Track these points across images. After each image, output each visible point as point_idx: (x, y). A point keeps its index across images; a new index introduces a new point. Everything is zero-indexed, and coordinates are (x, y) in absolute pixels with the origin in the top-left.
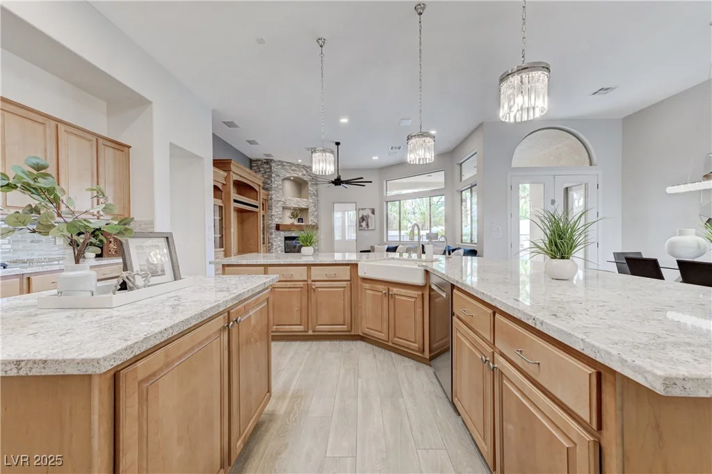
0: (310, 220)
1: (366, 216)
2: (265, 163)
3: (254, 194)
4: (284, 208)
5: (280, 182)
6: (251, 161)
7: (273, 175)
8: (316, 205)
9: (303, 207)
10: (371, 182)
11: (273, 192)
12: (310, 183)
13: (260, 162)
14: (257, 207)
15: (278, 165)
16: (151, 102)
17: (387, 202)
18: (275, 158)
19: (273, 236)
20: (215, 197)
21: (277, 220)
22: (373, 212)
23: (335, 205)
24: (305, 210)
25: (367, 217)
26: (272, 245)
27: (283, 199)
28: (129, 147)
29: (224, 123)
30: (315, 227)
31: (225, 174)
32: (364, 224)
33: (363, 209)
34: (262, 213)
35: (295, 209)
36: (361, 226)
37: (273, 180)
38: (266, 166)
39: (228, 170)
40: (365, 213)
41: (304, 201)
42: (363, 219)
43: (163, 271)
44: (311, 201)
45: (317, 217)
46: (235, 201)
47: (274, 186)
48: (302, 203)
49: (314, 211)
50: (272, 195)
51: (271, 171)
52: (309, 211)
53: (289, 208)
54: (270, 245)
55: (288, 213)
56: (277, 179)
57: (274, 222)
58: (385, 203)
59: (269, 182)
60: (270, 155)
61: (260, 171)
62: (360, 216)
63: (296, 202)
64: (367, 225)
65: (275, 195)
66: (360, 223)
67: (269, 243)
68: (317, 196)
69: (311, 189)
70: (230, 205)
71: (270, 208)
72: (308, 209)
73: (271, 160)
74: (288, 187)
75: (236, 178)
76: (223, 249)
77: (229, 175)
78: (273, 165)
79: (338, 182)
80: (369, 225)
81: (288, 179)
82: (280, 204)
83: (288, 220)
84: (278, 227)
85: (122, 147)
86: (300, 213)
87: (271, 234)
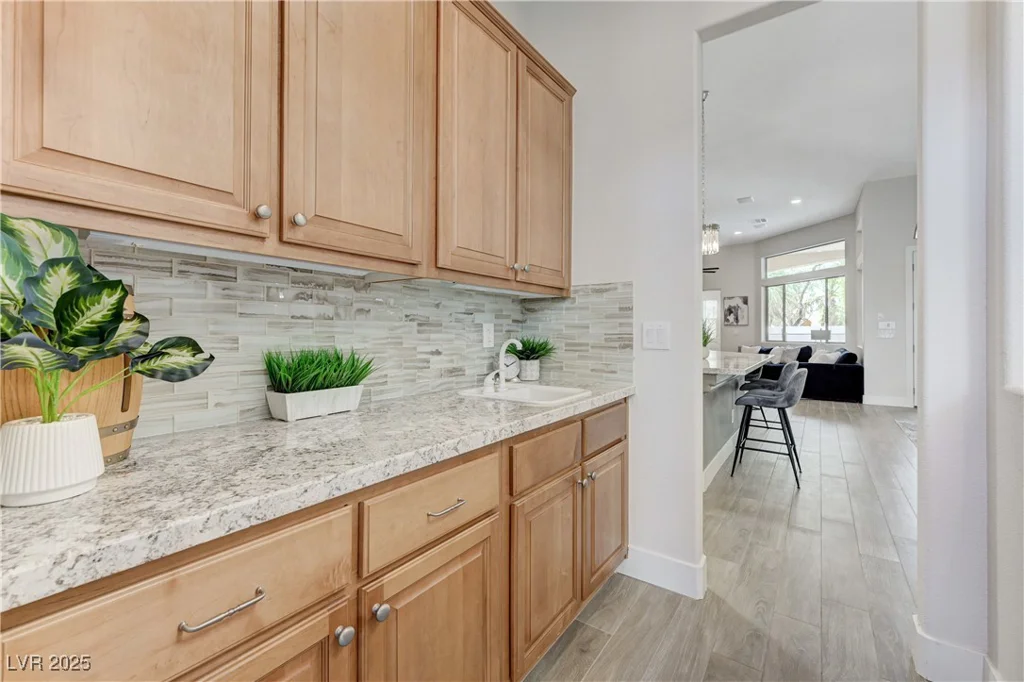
1: (734, 307)
17: (767, 287)
22: (745, 301)
25: (737, 308)
32: (731, 318)
33: (730, 298)
36: (728, 320)
40: (733, 303)
42: (730, 311)
58: (763, 289)
62: (726, 307)
64: (737, 319)
66: (726, 316)
80: (739, 318)
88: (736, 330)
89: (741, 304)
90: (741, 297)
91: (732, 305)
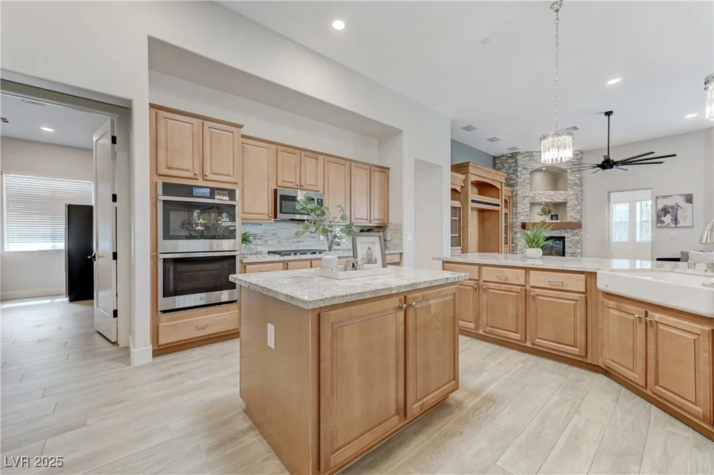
0: (570, 216)
1: (672, 207)
2: (510, 157)
3: (494, 192)
4: (532, 204)
5: (528, 176)
6: (495, 158)
7: (519, 169)
8: (580, 198)
9: (558, 201)
10: (675, 155)
11: (519, 187)
12: (569, 171)
13: (504, 158)
14: (498, 205)
15: (525, 157)
16: (401, 131)
18: (522, 149)
19: (518, 235)
20: (452, 199)
21: (523, 218)
22: (689, 199)
23: (612, 194)
24: (561, 205)
25: (676, 208)
26: (517, 245)
27: (531, 194)
28: (389, 169)
29: (463, 128)
30: (578, 226)
31: (463, 177)
32: (668, 219)
33: (665, 197)
34: (504, 211)
35: (547, 204)
36: (662, 222)
37: (519, 174)
38: (510, 161)
39: (466, 173)
40: (669, 202)
41: (560, 194)
42: (665, 211)
43: (376, 260)
44: (571, 193)
45: (580, 211)
46: (473, 201)
47: (519, 181)
48: (558, 197)
49: (576, 205)
50: (517, 191)
51: (516, 165)
52: (568, 205)
53: (540, 204)
54: (514, 245)
55: (538, 209)
56: (524, 172)
57: (519, 221)
59: (514, 177)
60: (515, 148)
61: (504, 167)
62: (660, 207)
63: (548, 195)
64: (676, 220)
65: (521, 191)
66: (659, 217)
67: (513, 243)
68: (581, 185)
69: (571, 178)
70: (467, 205)
71: (515, 205)
72: (565, 203)
73: (517, 153)
74: (539, 179)
75: (473, 178)
76: (460, 248)
77: (467, 177)
78: (519, 158)
79: (607, 164)
80: (679, 219)
81: (539, 170)
82: (527, 200)
83: (537, 217)
84: (524, 226)
85: (384, 170)
86: (554, 210)
87: (516, 233)
88: (674, 233)
89: (682, 203)
90: (681, 195)
91: (669, 205)
